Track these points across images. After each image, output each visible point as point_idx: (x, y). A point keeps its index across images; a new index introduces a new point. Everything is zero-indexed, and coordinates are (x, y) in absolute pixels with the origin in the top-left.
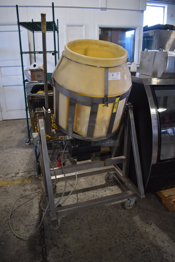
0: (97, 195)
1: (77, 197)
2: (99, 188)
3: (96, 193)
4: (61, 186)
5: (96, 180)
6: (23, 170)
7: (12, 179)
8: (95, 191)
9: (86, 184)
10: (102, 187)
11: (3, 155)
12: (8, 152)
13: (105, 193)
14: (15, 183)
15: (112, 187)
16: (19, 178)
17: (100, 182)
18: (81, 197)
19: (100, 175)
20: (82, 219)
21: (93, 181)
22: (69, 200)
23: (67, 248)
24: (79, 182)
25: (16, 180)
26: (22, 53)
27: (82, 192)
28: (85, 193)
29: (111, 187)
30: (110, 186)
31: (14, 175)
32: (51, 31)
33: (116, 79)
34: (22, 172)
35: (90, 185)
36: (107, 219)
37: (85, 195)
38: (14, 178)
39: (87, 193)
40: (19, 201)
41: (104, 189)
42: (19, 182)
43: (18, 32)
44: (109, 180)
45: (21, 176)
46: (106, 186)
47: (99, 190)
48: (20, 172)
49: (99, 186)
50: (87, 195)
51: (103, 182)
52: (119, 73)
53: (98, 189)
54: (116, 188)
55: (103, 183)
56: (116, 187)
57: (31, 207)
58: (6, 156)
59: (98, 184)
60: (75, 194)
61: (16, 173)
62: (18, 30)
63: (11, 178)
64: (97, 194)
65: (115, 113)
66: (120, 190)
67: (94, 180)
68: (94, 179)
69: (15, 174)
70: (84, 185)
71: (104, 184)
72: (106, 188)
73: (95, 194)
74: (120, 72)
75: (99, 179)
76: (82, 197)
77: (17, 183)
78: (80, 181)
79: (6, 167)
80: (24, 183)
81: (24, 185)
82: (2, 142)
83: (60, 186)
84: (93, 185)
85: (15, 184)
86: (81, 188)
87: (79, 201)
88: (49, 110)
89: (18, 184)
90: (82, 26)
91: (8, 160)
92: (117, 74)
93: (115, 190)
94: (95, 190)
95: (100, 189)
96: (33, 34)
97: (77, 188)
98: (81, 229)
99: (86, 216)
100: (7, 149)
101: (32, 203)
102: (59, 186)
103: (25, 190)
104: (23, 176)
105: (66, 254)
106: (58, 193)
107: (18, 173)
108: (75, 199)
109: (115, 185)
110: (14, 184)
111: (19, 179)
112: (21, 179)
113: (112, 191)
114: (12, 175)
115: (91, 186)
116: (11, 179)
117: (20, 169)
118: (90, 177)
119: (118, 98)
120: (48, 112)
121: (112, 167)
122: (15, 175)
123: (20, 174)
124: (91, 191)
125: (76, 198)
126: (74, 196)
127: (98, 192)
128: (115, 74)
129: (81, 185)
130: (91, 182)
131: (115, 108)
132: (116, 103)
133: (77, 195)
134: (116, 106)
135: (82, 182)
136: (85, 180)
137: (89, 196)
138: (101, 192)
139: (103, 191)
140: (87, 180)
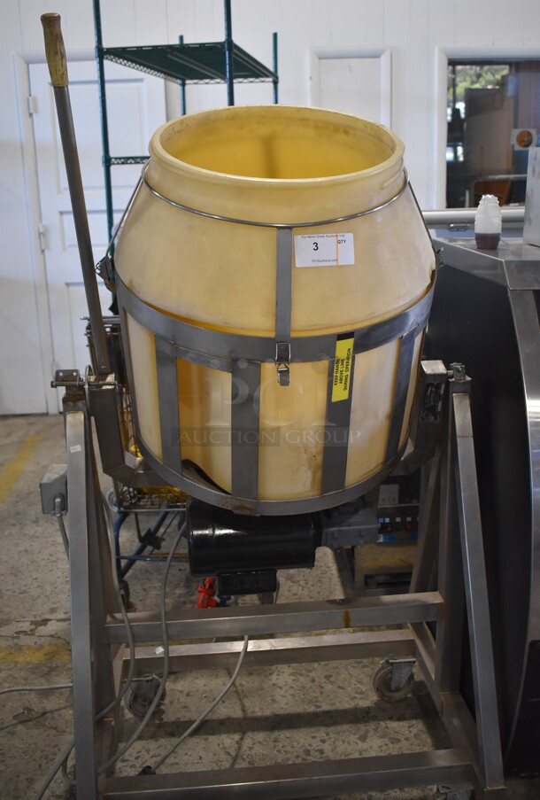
0: (321, 752)
1: (240, 748)
2: (340, 723)
3: (323, 741)
4: (188, 695)
5: (340, 687)
6: (66, 613)
7: (16, 641)
8: (321, 732)
9: (293, 695)
10: (357, 717)
11: (16, 544)
12: (37, 537)
13: (362, 745)
14: (21, 659)
15: (401, 723)
16: (43, 640)
17: (355, 698)
18: (253, 752)
19: (364, 667)
21: (328, 687)
22: (201, 758)
24: (265, 686)
25: (29, 647)
26: (108, 162)
27: (264, 729)
28: (276, 734)
29: (394, 725)
30: (391, 719)
31: (26, 626)
32: (251, 79)
33: (334, 263)
34: (59, 620)
35: (310, 702)
37: (272, 744)
38: (24, 640)
39: (283, 735)
40: (9, 733)
41: (362, 727)
42: (35, 658)
43: (97, 87)
44: (389, 690)
45: (52, 636)
46: (375, 718)
47: (339, 728)
48: (52, 617)
49: (345, 712)
50: (280, 745)
51: (366, 699)
52: (349, 237)
53: (335, 723)
54: (414, 730)
55: (364, 704)
56: (418, 726)
57: (44, 762)
58: (26, 551)
59: (345, 703)
60: (235, 732)
61: (38, 619)
62: (96, 76)
63: (14, 638)
64: (327, 747)
65: (347, 404)
66: (429, 740)
67: (332, 683)
68: (332, 679)
69: (32, 623)
70: (285, 701)
71: (369, 707)
72: (372, 725)
73: (316, 744)
74: (351, 235)
75: (354, 681)
76: (258, 750)
77: (28, 659)
78: (274, 681)
79: (9, 593)
80: (51, 662)
81: (52, 670)
82: (28, 493)
83: (186, 692)
84: (319, 707)
85: (19, 665)
86: (268, 713)
87: (242, 764)
88: (111, 378)
89: (28, 663)
90: (377, 56)
91: (28, 566)
92: (339, 242)
93: (407, 739)
94: (323, 729)
95: (345, 727)
96: (184, 90)
97: (251, 710)
100: (38, 526)
101: (55, 746)
102: (181, 692)
103: (46, 693)
104: (59, 635)
106: (170, 721)
107: (45, 622)
108: (228, 754)
109: (415, 717)
110: (16, 663)
111: (42, 646)
112: (50, 645)
113: (395, 741)
114: (21, 624)
115: (312, 709)
116: (10, 642)
117: (58, 605)
118: (318, 670)
119: (349, 343)
120: (104, 387)
121: (408, 634)
122: (33, 627)
123: (52, 627)
124: (303, 730)
125: (233, 754)
126: (229, 740)
127: (332, 740)
128: (327, 241)
129: (269, 699)
130: (314, 691)
131: (343, 384)
132: (342, 364)
133: (242, 739)
134: (345, 374)
135: (281, 688)
136: (294, 680)
137: (288, 749)
138: (346, 740)
139: (353, 738)
140: (302, 679)
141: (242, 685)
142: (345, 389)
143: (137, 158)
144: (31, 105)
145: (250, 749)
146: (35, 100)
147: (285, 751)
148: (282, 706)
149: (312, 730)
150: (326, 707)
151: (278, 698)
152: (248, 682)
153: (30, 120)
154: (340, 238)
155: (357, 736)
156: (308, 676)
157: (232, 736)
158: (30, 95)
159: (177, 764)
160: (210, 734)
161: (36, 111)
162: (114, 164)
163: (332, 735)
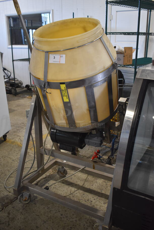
1: (74, 192)
8: (96, 197)
9: (98, 186)
20: (51, 211)
23: (11, 221)
24: (94, 181)
35: (101, 189)
36: (68, 226)
37: (82, 195)
39: (87, 194)
47: (101, 198)
64: (94, 201)
73: (92, 199)
74: (65, 55)
76: (78, 194)
87: (71, 196)
94: (97, 197)
98: (39, 217)
99: (56, 211)
105: (6, 224)
108: (71, 192)
115: (99, 191)
119: (64, 85)
125: (72, 193)
126: (73, 189)
127: (97, 200)
128: (57, 56)
129: (91, 185)
130: (104, 187)
131: (66, 97)
132: (64, 91)
133: (77, 190)
134: (66, 94)
135: (97, 183)
136: (102, 183)
137: (85, 197)
138: (100, 202)
139: (103, 202)
140: (104, 183)
141: (88, 179)
142: (67, 98)
143: (121, 33)
144: (111, 17)
145: (76, 193)
146: (112, 16)
147: (83, 198)
148: (93, 187)
149: (95, 196)
150: (103, 192)
151: (94, 185)
152: (91, 179)
153: (110, 22)
154: (61, 56)
155: (104, 202)
156: (106, 183)
157: (75, 189)
158: (111, 15)
159: (58, 189)
160: (71, 186)
161: (112, 19)
162: (108, 34)
163: (98, 199)
